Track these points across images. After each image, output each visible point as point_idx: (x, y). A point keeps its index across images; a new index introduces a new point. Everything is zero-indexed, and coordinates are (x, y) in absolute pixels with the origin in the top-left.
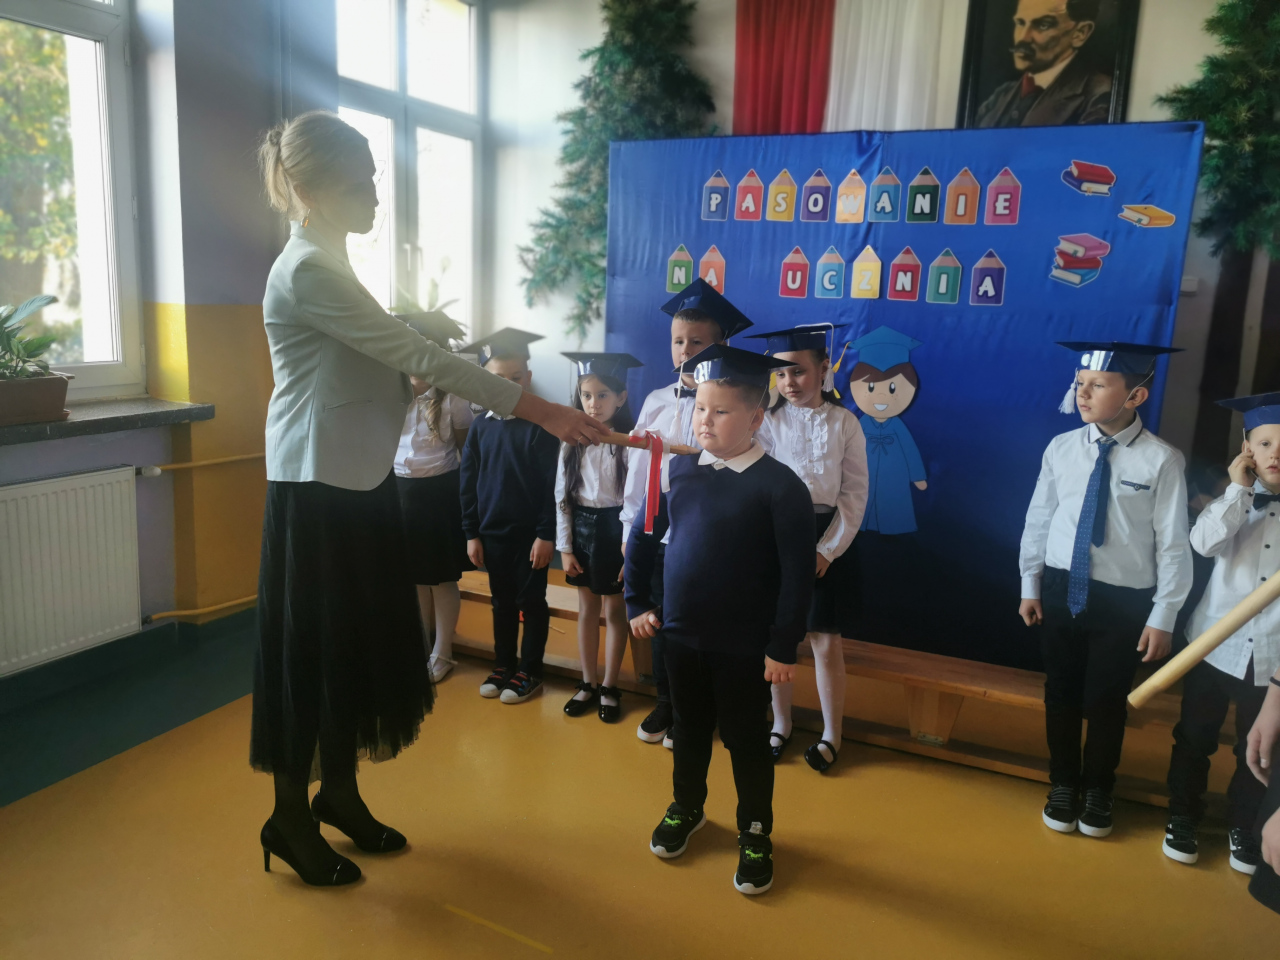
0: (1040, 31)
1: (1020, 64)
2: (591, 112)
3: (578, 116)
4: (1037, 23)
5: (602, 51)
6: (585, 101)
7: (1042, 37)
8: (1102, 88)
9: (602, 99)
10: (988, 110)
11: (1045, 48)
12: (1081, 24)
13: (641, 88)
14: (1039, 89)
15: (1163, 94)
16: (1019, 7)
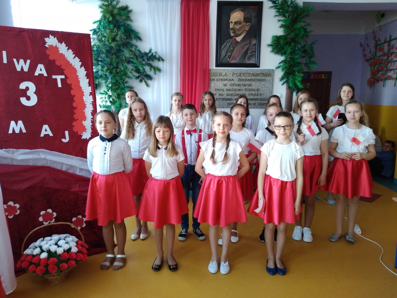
1: (232, 35)
7: (237, 27)
8: (254, 42)
11: (238, 30)
12: (247, 24)
13: (117, 34)
14: (238, 42)
16: (231, 18)
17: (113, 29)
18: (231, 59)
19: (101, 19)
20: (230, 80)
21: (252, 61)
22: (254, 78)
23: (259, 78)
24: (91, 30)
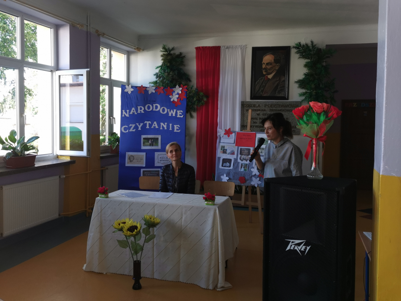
0: (268, 66)
1: (264, 73)
2: (158, 81)
3: (155, 83)
4: (267, 64)
5: (161, 66)
6: (156, 79)
7: (269, 67)
8: (283, 79)
9: (161, 79)
10: (258, 84)
11: (270, 69)
12: (277, 64)
13: (172, 76)
14: (269, 79)
15: (296, 81)
16: (263, 60)
17: (170, 72)
18: (263, 93)
19: (162, 64)
20: (262, 110)
21: (281, 95)
22: (284, 108)
23: (288, 108)
24: (155, 74)
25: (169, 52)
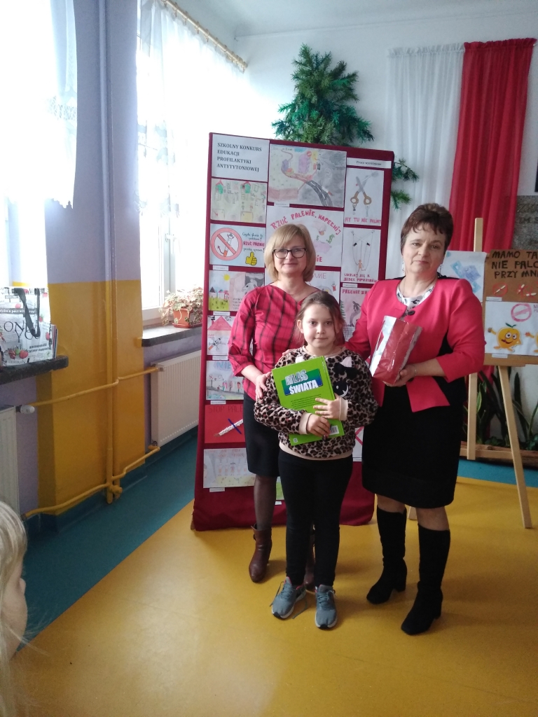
13: (324, 129)
17: (318, 120)
19: (295, 100)
24: (276, 124)
25: (315, 65)
